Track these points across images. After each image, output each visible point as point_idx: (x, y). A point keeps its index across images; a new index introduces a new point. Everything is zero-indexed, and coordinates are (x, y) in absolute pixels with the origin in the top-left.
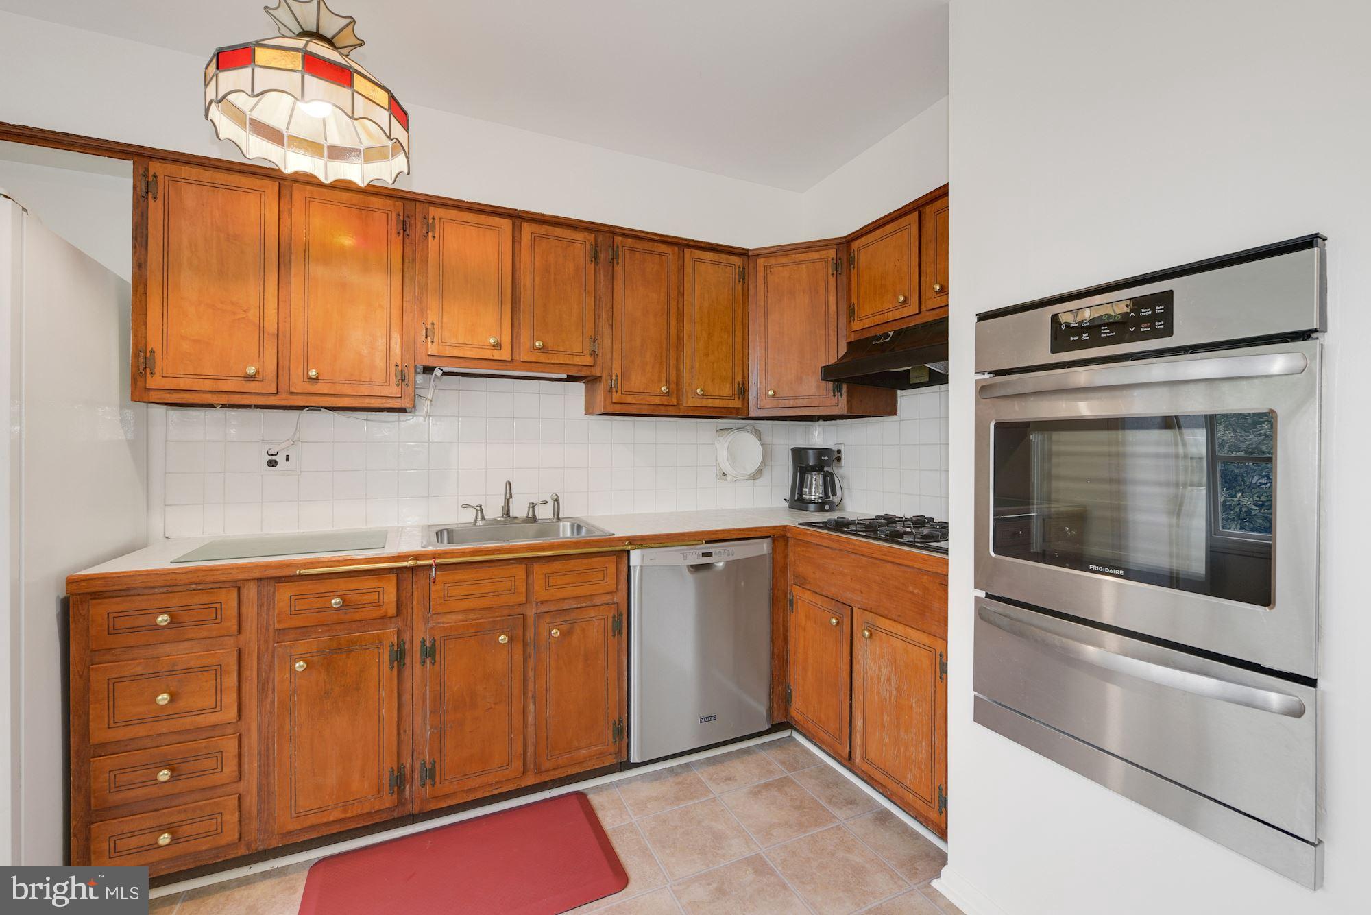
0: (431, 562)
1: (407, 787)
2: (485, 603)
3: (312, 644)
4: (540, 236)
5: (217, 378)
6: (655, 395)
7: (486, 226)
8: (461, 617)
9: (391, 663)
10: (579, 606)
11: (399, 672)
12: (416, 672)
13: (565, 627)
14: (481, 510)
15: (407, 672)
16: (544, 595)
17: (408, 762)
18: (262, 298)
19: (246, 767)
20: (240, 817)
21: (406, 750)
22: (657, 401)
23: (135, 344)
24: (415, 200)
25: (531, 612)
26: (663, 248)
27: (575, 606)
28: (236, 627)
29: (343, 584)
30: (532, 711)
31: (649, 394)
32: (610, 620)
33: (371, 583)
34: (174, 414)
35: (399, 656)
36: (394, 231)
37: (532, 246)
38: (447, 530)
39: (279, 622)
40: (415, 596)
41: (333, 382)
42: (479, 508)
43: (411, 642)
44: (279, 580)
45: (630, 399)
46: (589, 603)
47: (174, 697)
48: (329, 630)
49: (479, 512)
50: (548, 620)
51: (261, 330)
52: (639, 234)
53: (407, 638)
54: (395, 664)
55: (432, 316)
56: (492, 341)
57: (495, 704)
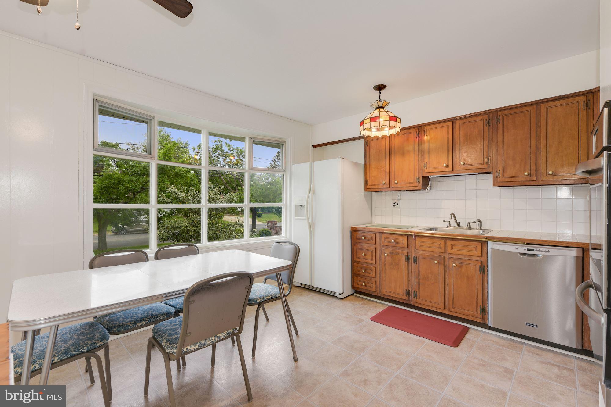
0: (413, 234)
1: (410, 296)
2: (431, 250)
3: (388, 250)
4: (464, 123)
5: (378, 185)
6: (522, 177)
7: (443, 127)
8: (424, 252)
9: (406, 260)
10: (465, 258)
11: (408, 264)
12: (412, 265)
13: (459, 265)
14: (450, 223)
15: (410, 264)
16: (451, 251)
17: (410, 289)
18: (386, 164)
19: (377, 275)
20: (376, 286)
21: (410, 286)
22: (523, 179)
23: (365, 179)
24: (421, 126)
25: (447, 256)
26: (526, 109)
27: (463, 258)
28: (375, 243)
29: (395, 236)
30: (447, 289)
31: (518, 177)
32: (478, 267)
33: (400, 237)
34: (376, 193)
35: (408, 259)
36: (415, 137)
37: (460, 128)
38: (435, 228)
39: (383, 243)
40: (412, 243)
41: (401, 183)
42: (449, 222)
43: (411, 256)
44: (383, 233)
45: (506, 180)
46: (469, 258)
47: (365, 255)
48: (392, 248)
49: (449, 223)
50: (452, 260)
51: (386, 172)
52: (511, 107)
53: (410, 255)
54: (407, 261)
55: (426, 160)
56: (445, 165)
57: (435, 282)
